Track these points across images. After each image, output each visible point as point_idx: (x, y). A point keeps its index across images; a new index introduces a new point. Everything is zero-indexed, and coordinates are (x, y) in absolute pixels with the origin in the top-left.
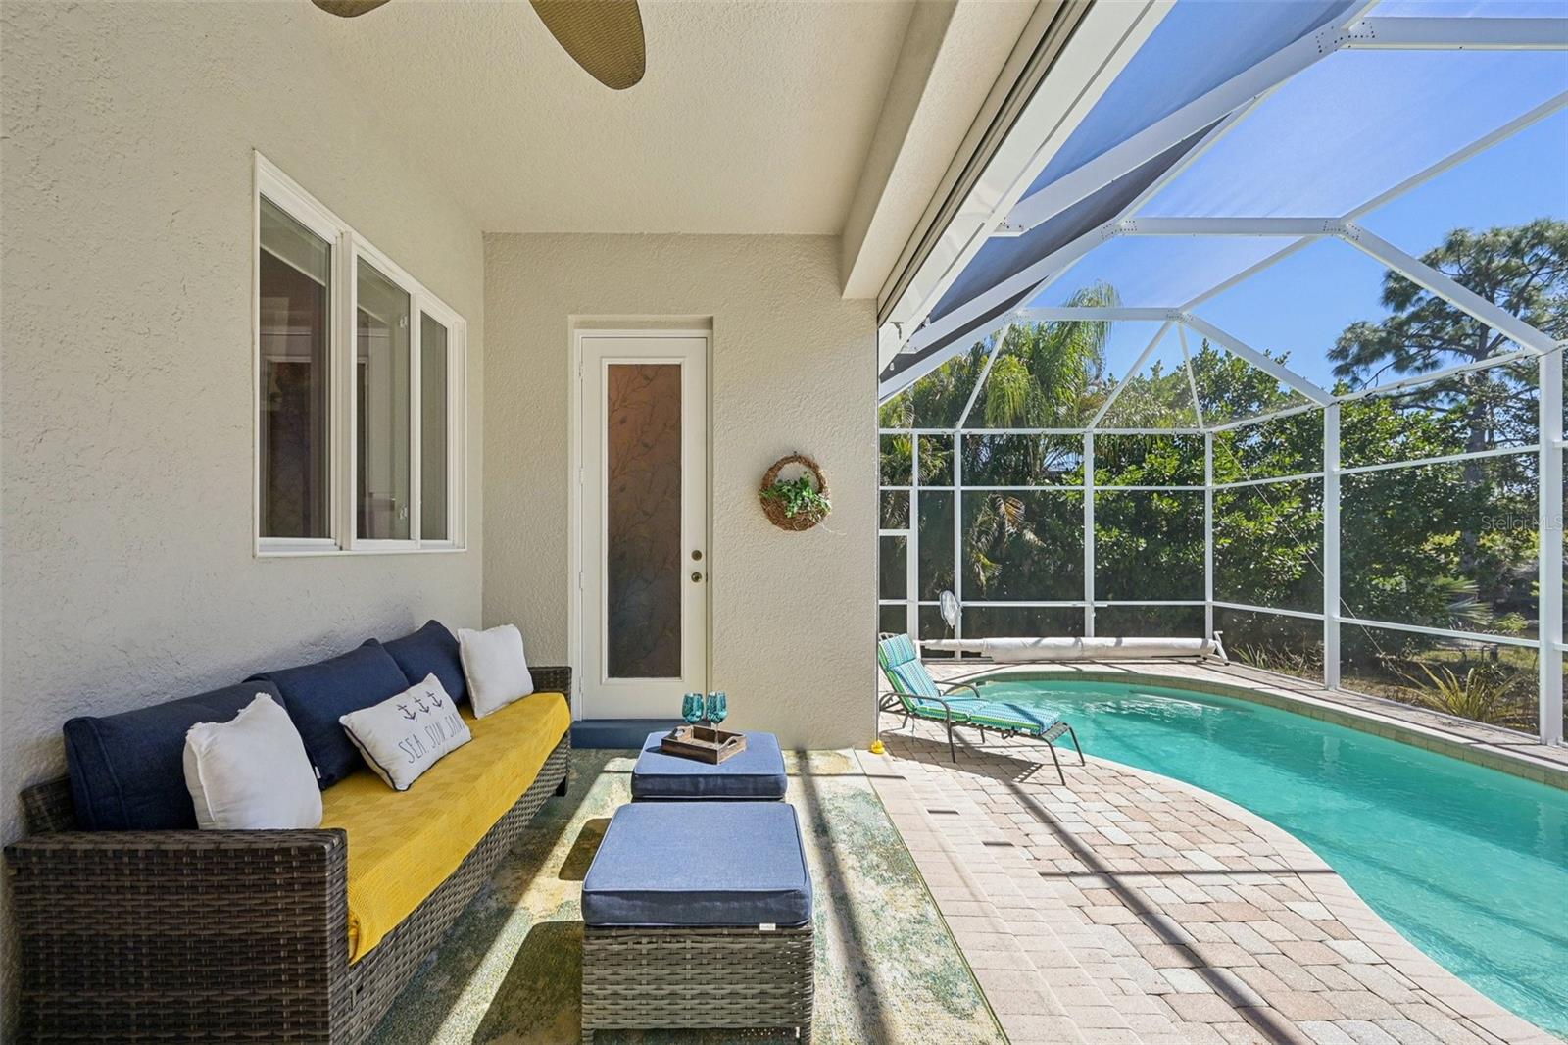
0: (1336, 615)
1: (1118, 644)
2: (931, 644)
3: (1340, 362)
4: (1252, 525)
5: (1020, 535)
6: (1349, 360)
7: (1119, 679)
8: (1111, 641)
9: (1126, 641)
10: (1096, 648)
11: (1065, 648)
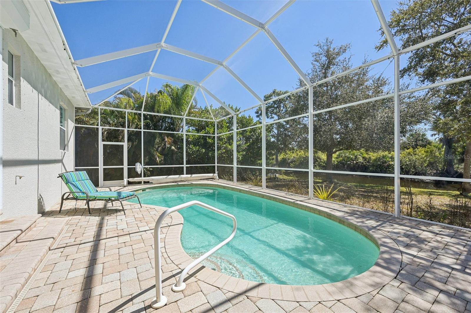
0: (236, 165)
1: (191, 176)
2: (131, 180)
3: (257, 115)
4: (230, 147)
5: (170, 147)
6: (259, 114)
7: (188, 185)
8: (189, 176)
9: (193, 175)
10: (185, 178)
11: (176, 178)
